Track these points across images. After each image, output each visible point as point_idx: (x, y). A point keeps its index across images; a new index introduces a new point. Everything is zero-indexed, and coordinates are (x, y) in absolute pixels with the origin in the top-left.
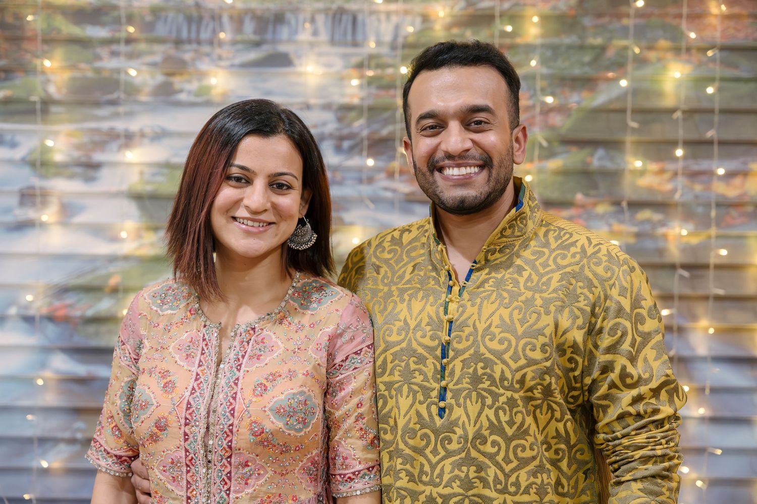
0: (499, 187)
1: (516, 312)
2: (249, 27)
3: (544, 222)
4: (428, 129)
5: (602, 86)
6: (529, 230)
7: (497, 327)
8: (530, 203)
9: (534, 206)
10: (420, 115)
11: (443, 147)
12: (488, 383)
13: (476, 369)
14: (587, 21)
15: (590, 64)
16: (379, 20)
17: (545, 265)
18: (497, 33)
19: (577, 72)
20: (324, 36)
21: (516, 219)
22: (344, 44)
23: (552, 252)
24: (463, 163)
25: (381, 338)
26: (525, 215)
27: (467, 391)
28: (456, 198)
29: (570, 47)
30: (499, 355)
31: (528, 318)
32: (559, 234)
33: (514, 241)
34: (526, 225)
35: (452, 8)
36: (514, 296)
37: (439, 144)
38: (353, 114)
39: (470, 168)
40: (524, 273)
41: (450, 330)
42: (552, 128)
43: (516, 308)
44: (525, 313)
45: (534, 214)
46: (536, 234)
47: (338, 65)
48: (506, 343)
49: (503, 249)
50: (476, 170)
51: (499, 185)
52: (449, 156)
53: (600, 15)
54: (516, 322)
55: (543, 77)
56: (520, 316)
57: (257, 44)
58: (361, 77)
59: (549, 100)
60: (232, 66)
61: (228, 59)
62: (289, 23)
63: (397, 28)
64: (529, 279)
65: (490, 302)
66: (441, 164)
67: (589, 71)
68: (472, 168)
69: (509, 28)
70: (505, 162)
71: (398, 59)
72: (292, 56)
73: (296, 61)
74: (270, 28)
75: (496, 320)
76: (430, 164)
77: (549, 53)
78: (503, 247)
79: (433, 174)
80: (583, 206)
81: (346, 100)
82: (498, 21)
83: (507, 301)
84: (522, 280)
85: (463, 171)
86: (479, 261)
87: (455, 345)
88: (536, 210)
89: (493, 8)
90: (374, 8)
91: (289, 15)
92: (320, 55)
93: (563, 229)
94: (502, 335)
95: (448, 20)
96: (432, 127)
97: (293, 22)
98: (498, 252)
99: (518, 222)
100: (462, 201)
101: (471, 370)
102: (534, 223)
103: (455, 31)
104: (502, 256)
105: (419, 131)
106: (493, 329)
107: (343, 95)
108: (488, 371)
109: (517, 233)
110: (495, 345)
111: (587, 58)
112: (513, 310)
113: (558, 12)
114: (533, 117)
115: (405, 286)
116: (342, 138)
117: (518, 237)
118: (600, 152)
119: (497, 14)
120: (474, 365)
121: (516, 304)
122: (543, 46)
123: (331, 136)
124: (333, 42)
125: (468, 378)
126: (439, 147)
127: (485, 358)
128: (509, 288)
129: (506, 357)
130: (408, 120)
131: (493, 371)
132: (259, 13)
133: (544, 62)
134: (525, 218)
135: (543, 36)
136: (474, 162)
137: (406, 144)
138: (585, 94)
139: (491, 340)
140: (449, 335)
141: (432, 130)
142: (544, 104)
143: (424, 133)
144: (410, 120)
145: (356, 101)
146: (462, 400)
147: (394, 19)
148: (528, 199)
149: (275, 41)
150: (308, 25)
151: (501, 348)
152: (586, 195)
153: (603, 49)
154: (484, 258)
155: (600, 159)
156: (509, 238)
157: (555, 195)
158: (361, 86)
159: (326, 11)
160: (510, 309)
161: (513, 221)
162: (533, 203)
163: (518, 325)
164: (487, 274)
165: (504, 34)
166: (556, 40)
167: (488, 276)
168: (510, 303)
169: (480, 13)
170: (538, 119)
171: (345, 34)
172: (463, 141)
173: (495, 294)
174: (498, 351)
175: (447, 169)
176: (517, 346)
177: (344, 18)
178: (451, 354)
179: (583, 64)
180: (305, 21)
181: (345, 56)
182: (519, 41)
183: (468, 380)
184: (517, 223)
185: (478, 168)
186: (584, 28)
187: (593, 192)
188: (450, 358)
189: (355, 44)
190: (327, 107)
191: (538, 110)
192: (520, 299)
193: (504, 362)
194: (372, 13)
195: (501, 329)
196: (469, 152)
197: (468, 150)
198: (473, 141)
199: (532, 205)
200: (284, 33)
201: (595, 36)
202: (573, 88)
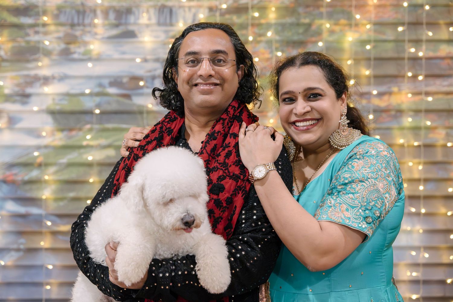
5: (310, 46)
14: (301, 10)
15: (303, 34)
16: (185, 11)
18: (250, 18)
19: (296, 38)
20: (154, 20)
22: (165, 25)
47: (163, 36)
53: (307, 7)
55: (277, 42)
57: (117, 26)
59: (279, 54)
60: (102, 38)
61: (101, 34)
62: (134, 14)
63: (195, 15)
67: (301, 38)
69: (256, 15)
72: (137, 32)
73: (139, 35)
74: (124, 16)
77: (280, 28)
82: (250, 10)
89: (247, 3)
90: (182, 4)
91: (134, 9)
92: (152, 31)
97: (136, 12)
111: (301, 31)
113: (284, 5)
114: (271, 64)
119: (250, 6)
122: (276, 24)
124: (159, 24)
133: (277, 33)
135: (276, 18)
147: (193, 10)
149: (126, 24)
153: (310, 25)
159: (155, 6)
165: (253, 18)
166: (283, 21)
169: (241, 6)
171: (166, 19)
177: (165, 10)
179: (299, 34)
180: (143, 12)
181: (166, 32)
182: (263, 21)
186: (299, 14)
189: (171, 25)
190: (157, 60)
191: (274, 60)
194: (181, 7)
200: (132, 19)
201: (305, 18)
202: (294, 47)
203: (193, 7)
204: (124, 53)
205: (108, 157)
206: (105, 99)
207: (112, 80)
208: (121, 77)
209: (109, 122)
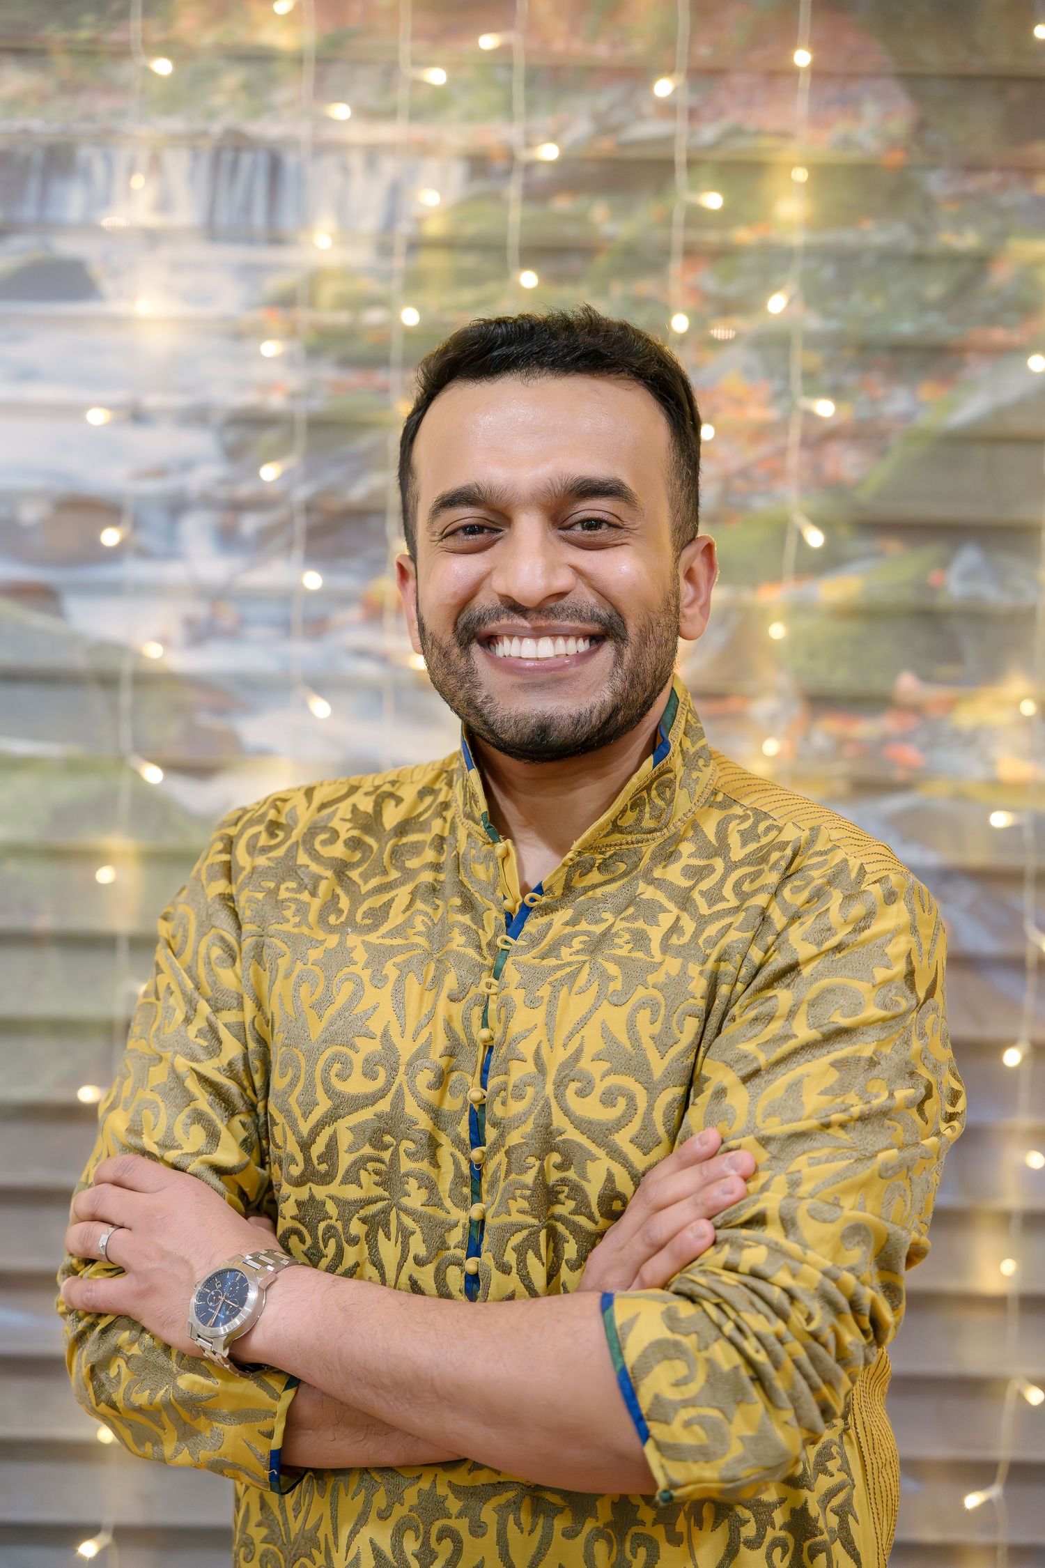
0: (639, 695)
1: (644, 1016)
3: (720, 798)
4: (461, 533)
5: (978, 368)
6: (680, 815)
7: (597, 1058)
8: (687, 744)
9: (696, 753)
10: (443, 497)
11: (500, 584)
12: (571, 1204)
13: (541, 1171)
14: (936, 183)
15: (942, 305)
16: (345, 170)
17: (713, 896)
18: (679, 215)
19: (906, 328)
20: (186, 214)
21: (648, 788)
22: (245, 237)
23: (731, 867)
24: (547, 628)
25: (318, 1081)
26: (670, 776)
27: (525, 1233)
28: (526, 719)
29: (888, 256)
30: (601, 1134)
31: (677, 1032)
32: (755, 825)
33: (638, 842)
34: (670, 802)
36: (635, 973)
37: (488, 574)
38: (269, 439)
39: (566, 641)
40: (662, 917)
41: (485, 1071)
42: (836, 488)
43: (642, 1005)
44: (668, 1018)
45: (695, 774)
46: (695, 826)
47: (230, 294)
48: (622, 1103)
49: (611, 861)
50: (583, 646)
51: (639, 688)
52: (514, 607)
53: (973, 167)
54: (647, 1043)
55: (812, 341)
56: (656, 1028)
58: (291, 333)
59: (825, 408)
62: (87, 176)
63: (396, 193)
64: (675, 928)
65: (575, 989)
66: (492, 626)
67: (939, 326)
68: (572, 641)
69: (713, 201)
70: (658, 630)
71: (397, 284)
72: (96, 270)
73: (107, 286)
74: (33, 187)
75: (593, 1042)
76: (460, 627)
77: (828, 272)
78: (611, 857)
79: (468, 654)
80: (915, 709)
81: (250, 398)
82: (681, 177)
83: (617, 985)
84: (656, 935)
85: (545, 648)
86: (550, 888)
87: (498, 1110)
88: (701, 762)
89: (668, 140)
90: (329, 134)
91: (85, 152)
92: (177, 267)
93: (766, 816)
94: (613, 1080)
95: (543, 172)
96: (471, 530)
97: (98, 168)
98: (599, 868)
99: (654, 793)
100: (544, 728)
101: (529, 1178)
102: (691, 796)
103: (562, 204)
104: (607, 877)
105: (436, 538)
106: (585, 1063)
107: (242, 385)
108: (571, 1174)
109: (648, 823)
110: (590, 1108)
111: (934, 289)
112: (636, 1010)
113: (853, 156)
114: (782, 453)
115: (388, 942)
116: (238, 508)
117: (651, 831)
118: (970, 558)
119: (680, 157)
120: (538, 1163)
121: (640, 993)
122: (809, 251)
123: (206, 500)
124: (211, 232)
125: (523, 1197)
126: (486, 583)
127: (564, 1141)
128: (623, 952)
129: (622, 1139)
130: (410, 509)
131: (583, 1175)
133: (813, 296)
134: (669, 784)
135: (812, 225)
136: (577, 624)
137: (403, 573)
138: (927, 391)
139: (581, 1093)
140: (484, 1085)
141: (471, 537)
142: (809, 416)
143: (451, 542)
144: (415, 508)
145: (278, 401)
146: (511, 1257)
148: (681, 735)
149: (45, 226)
150: (138, 181)
151: (608, 1115)
152: (925, 679)
153: (981, 262)
154: (562, 882)
155: (965, 576)
156: (630, 833)
157: (838, 679)
158: (288, 360)
159: (192, 140)
160: (627, 1009)
161: (642, 790)
162: (693, 743)
163: (652, 1055)
164: (567, 924)
165: (696, 217)
166: (848, 237)
167: (569, 929)
168: (628, 990)
169: (634, 153)
170: (794, 459)
171: (247, 208)
172: (551, 569)
173: (586, 970)
174: (599, 1124)
175: (506, 641)
176: (650, 1107)
177: (246, 159)
178: (490, 1134)
179: (924, 307)
180: (131, 170)
181: (246, 272)
182: (743, 235)
183: (524, 1204)
184: (649, 795)
185: (587, 641)
186: (928, 204)
187: (947, 669)
188: (488, 1143)
190: (196, 416)
191: (795, 435)
192: (651, 979)
193: (615, 1153)
194: (322, 149)
195: (607, 1065)
196: (566, 599)
197: (562, 595)
198: (578, 572)
199: (692, 751)
200: (72, 202)
201: (958, 225)
202: (894, 373)
203: (391, 148)
204: (26, 375)
208: (13, 498)
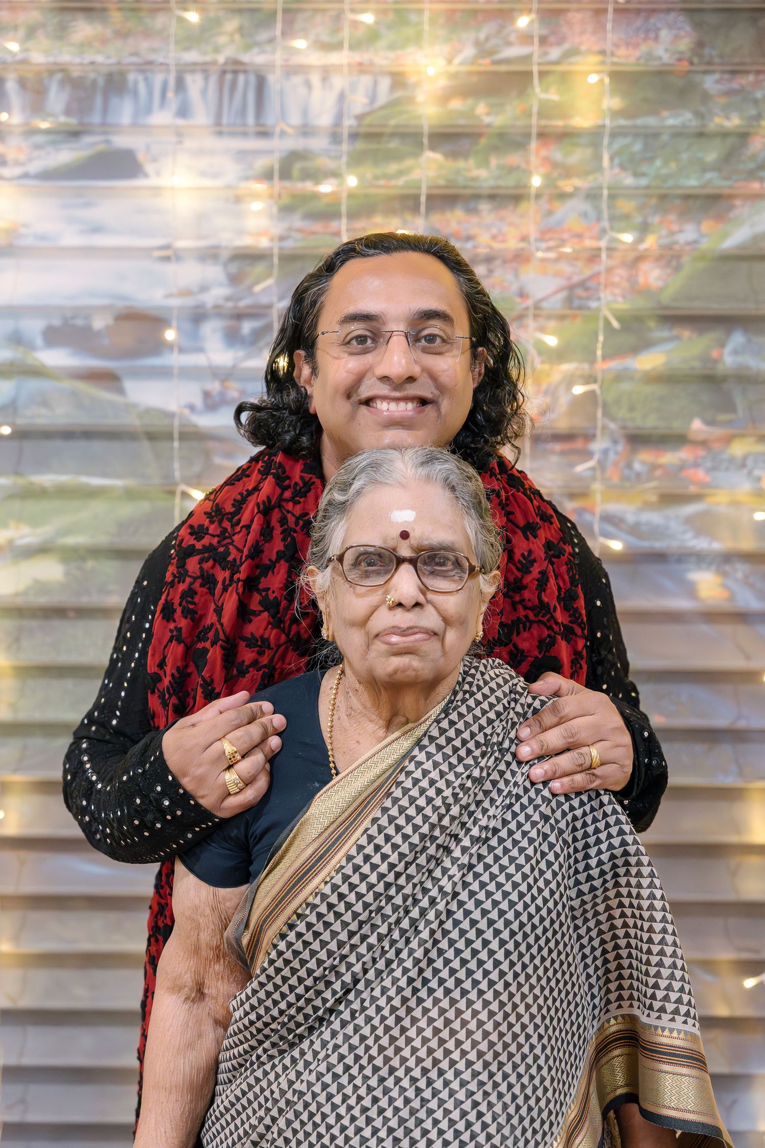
2: (57, 99)
14: (711, 83)
15: (716, 167)
16: (308, 85)
18: (535, 108)
19: (692, 182)
20: (202, 116)
22: (241, 132)
29: (678, 134)
35: (450, 61)
38: (259, 268)
42: (646, 293)
47: (231, 170)
57: (74, 134)
59: (627, 238)
60: (26, 176)
61: (17, 163)
62: (136, 93)
63: (343, 98)
67: (716, 182)
69: (554, 96)
71: (344, 161)
72: (141, 156)
73: (149, 168)
74: (99, 101)
77: (638, 146)
80: (704, 443)
81: (247, 241)
82: (536, 83)
89: (526, 59)
90: (295, 59)
91: (133, 77)
92: (200, 153)
95: (443, 82)
97: (142, 87)
103: (456, 104)
107: (241, 232)
111: (711, 157)
116: (239, 316)
118: (738, 338)
119: (535, 70)
123: (218, 312)
124: (219, 129)
132: (76, 74)
138: (707, 226)
145: (264, 243)
147: (338, 82)
149: (107, 128)
152: (710, 423)
153: (743, 136)
155: (736, 352)
157: (650, 422)
159: (205, 68)
165: (547, 110)
169: (504, 68)
170: (619, 274)
171: (243, 113)
177: (241, 79)
179: (704, 168)
180: (164, 89)
181: (242, 155)
182: (578, 122)
186: (706, 97)
187: (722, 417)
189: (264, 134)
190: (209, 255)
194: (291, 70)
200: (125, 111)
201: (727, 110)
202: (685, 215)
203: (338, 68)
204: (96, 229)
205: (40, 587)
206: (33, 385)
207: (56, 322)
208: (87, 312)
209: (43, 465)
